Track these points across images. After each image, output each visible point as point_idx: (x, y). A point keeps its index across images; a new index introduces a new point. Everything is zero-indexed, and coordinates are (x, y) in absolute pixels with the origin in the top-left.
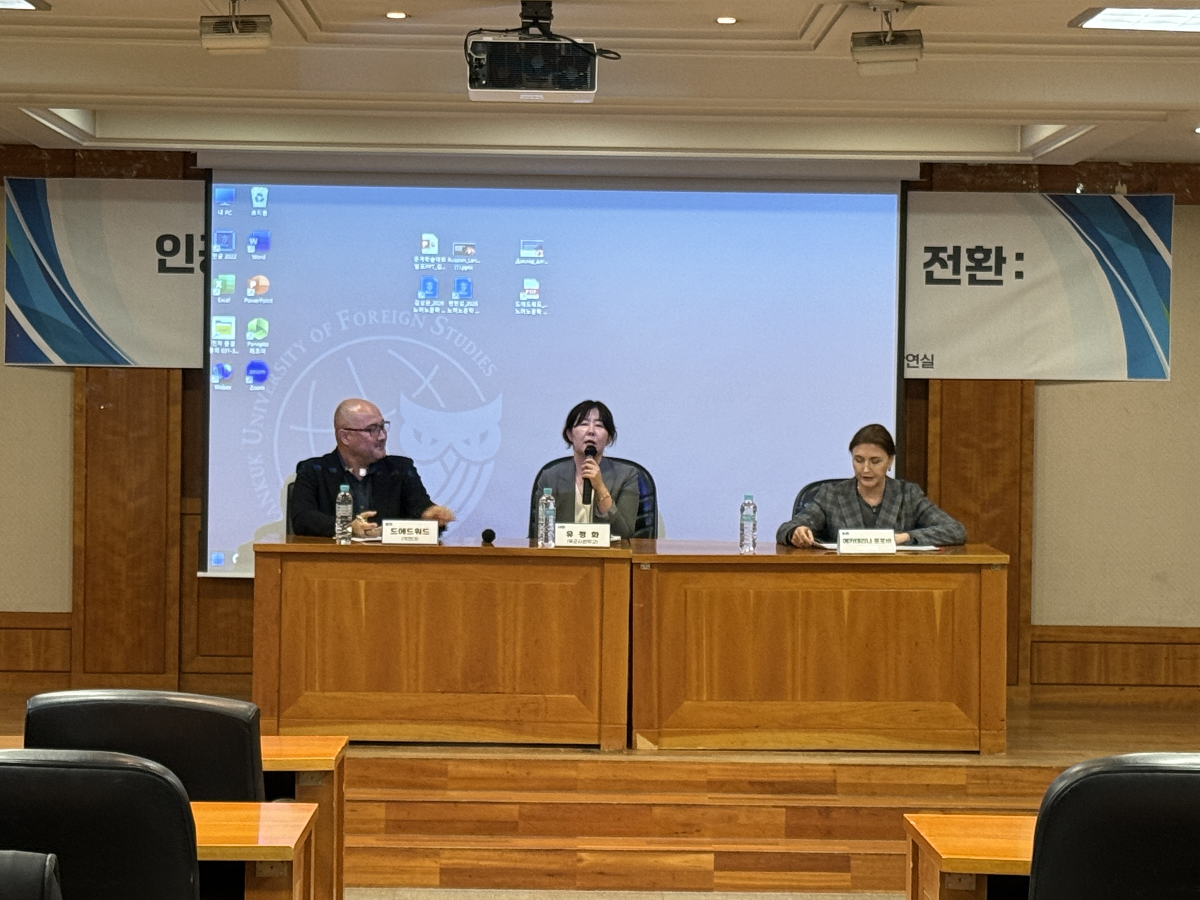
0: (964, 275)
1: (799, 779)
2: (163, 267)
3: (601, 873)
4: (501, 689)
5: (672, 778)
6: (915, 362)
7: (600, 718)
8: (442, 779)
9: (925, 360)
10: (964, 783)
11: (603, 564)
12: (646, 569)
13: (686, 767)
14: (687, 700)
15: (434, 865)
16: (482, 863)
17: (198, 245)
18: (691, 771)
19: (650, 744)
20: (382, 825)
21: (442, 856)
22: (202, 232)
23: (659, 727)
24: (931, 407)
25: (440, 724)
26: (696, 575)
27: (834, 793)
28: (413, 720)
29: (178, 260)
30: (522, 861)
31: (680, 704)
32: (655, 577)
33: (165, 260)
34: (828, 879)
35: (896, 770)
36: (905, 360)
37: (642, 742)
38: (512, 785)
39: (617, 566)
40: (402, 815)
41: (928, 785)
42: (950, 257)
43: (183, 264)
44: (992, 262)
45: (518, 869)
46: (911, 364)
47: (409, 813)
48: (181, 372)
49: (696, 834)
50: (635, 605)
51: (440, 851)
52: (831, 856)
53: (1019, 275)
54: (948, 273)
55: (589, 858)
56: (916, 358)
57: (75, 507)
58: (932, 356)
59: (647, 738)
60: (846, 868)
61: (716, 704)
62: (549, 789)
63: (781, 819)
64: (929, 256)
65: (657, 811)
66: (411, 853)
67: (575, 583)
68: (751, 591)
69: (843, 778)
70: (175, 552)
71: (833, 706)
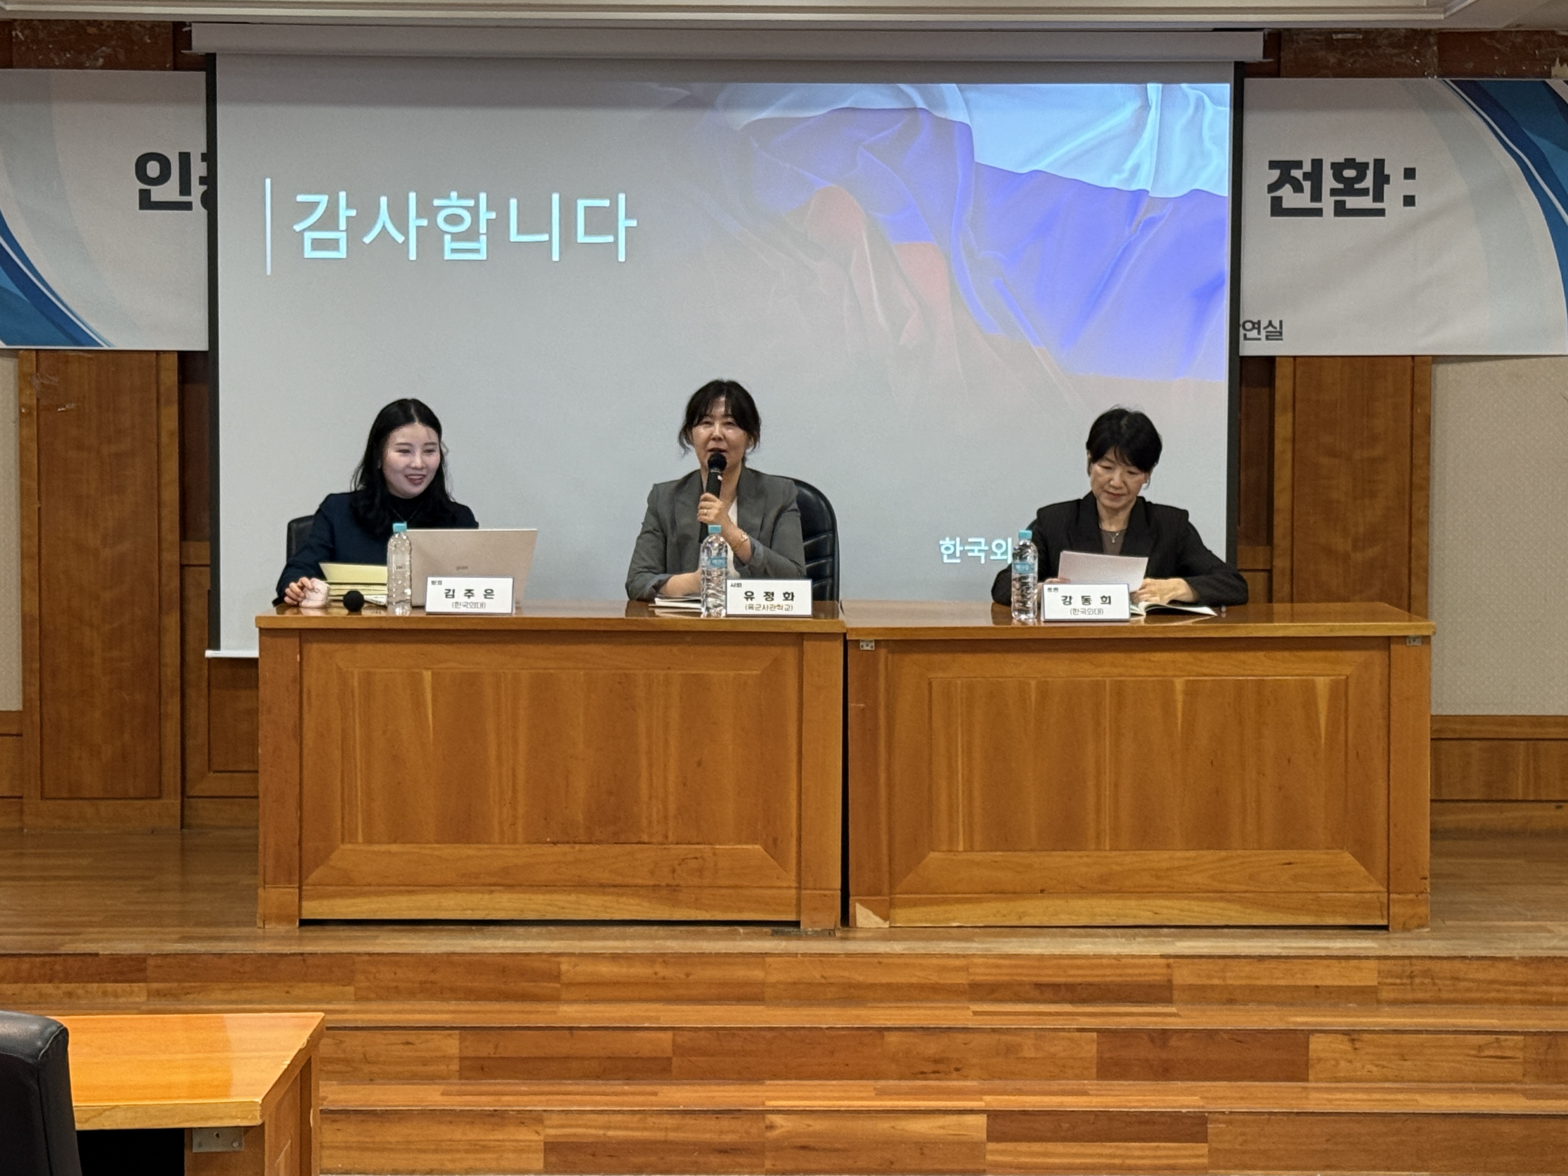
0: (1328, 203)
1: (1114, 979)
2: (146, 202)
3: (804, 1148)
4: (645, 838)
5: (914, 980)
6: (1256, 331)
7: (799, 881)
8: (552, 985)
9: (1270, 329)
10: (1375, 983)
11: (803, 640)
12: (869, 648)
13: (935, 961)
14: (933, 851)
15: (535, 1137)
16: (610, 1133)
17: (198, 169)
18: (943, 969)
19: (878, 919)
20: (455, 1066)
21: (547, 1123)
22: (204, 150)
23: (891, 893)
24: (1278, 397)
25: (551, 892)
26: (946, 657)
27: (1169, 1001)
28: (510, 887)
29: (168, 191)
30: (677, 1129)
31: (922, 857)
32: (882, 660)
33: (149, 191)
34: (1171, 1153)
35: (1266, 964)
36: (1241, 329)
37: (864, 916)
38: (662, 993)
39: (825, 644)
40: (486, 1049)
41: (1317, 987)
42: (1306, 176)
43: (176, 197)
44: (1368, 182)
45: (671, 1143)
46: (1250, 335)
47: (496, 1047)
48: (176, 355)
49: (955, 1074)
50: (851, 705)
51: (544, 1114)
52: (1176, 1117)
53: (1409, 201)
54: (1303, 200)
55: (783, 1123)
56: (1257, 325)
57: (24, 556)
58: (1281, 322)
59: (872, 910)
60: (1200, 1136)
61: (978, 856)
62: (720, 999)
63: (1090, 1049)
64: (1276, 174)
65: (892, 1038)
66: (497, 1118)
67: (759, 672)
68: (1033, 683)
69: (1183, 976)
70: (172, 621)
71: (1160, 858)
